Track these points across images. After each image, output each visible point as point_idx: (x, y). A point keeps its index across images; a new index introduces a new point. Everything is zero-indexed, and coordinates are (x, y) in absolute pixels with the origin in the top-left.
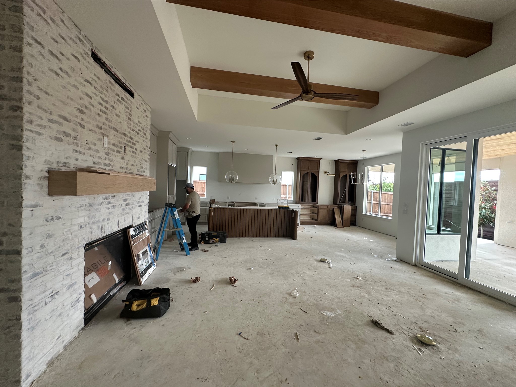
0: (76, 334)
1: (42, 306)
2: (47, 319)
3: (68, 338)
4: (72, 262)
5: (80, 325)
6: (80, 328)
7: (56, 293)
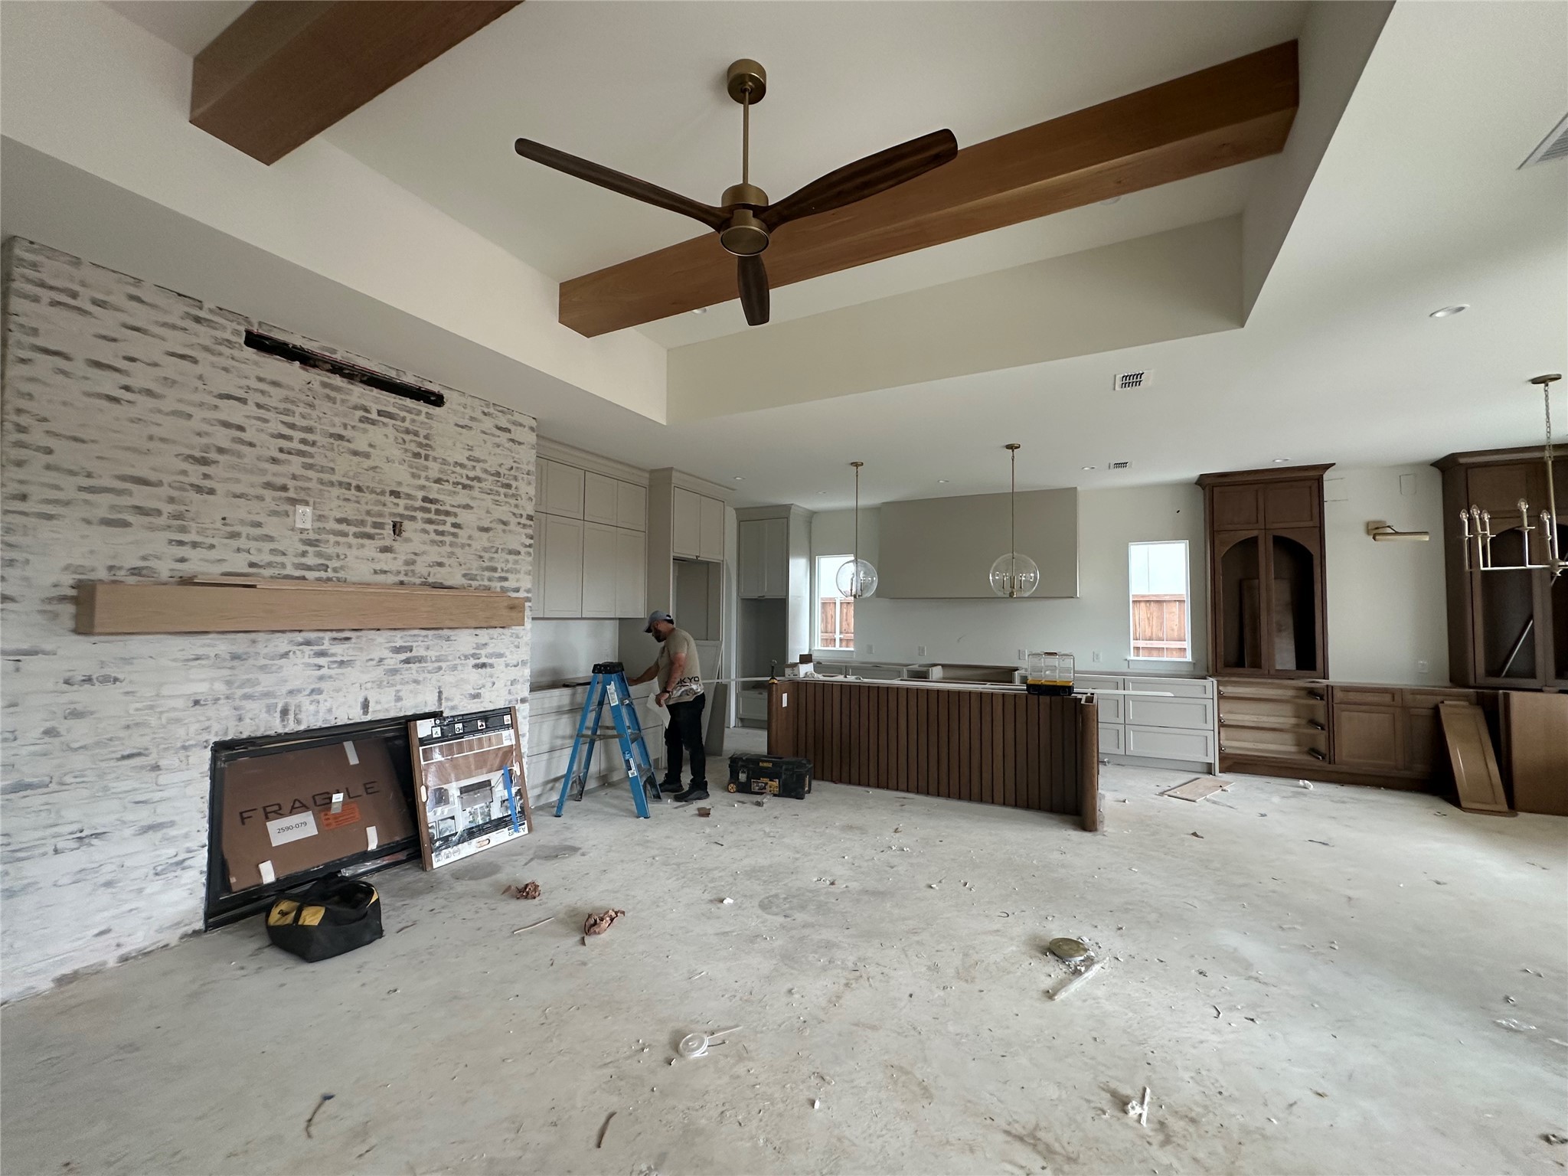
0: (172, 938)
1: (44, 854)
2: (59, 883)
3: (139, 939)
4: (158, 776)
5: (187, 921)
6: (189, 929)
7: (97, 835)
